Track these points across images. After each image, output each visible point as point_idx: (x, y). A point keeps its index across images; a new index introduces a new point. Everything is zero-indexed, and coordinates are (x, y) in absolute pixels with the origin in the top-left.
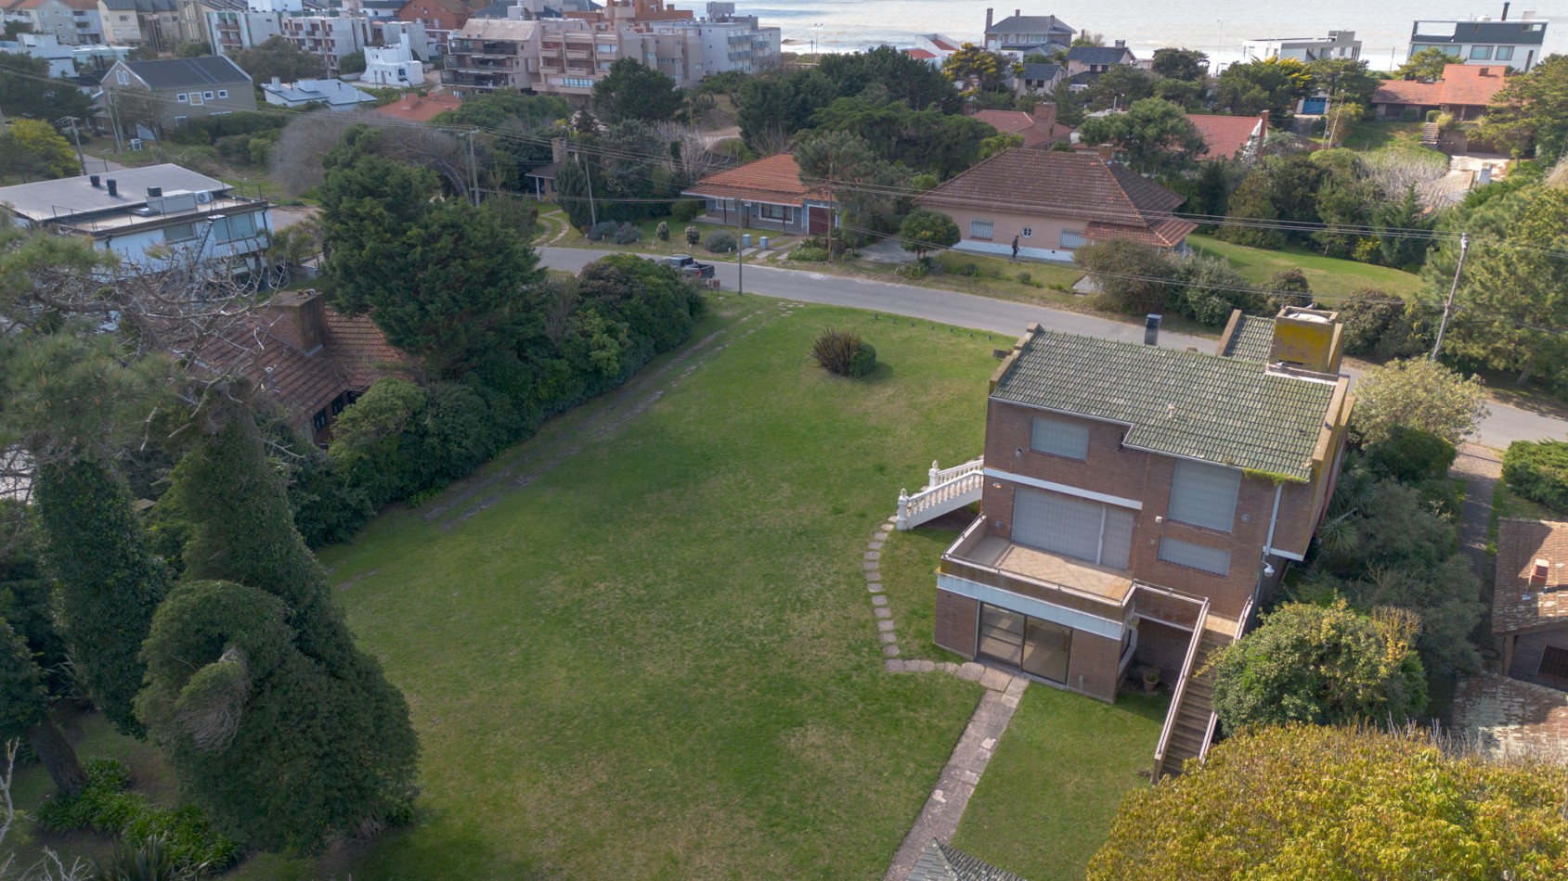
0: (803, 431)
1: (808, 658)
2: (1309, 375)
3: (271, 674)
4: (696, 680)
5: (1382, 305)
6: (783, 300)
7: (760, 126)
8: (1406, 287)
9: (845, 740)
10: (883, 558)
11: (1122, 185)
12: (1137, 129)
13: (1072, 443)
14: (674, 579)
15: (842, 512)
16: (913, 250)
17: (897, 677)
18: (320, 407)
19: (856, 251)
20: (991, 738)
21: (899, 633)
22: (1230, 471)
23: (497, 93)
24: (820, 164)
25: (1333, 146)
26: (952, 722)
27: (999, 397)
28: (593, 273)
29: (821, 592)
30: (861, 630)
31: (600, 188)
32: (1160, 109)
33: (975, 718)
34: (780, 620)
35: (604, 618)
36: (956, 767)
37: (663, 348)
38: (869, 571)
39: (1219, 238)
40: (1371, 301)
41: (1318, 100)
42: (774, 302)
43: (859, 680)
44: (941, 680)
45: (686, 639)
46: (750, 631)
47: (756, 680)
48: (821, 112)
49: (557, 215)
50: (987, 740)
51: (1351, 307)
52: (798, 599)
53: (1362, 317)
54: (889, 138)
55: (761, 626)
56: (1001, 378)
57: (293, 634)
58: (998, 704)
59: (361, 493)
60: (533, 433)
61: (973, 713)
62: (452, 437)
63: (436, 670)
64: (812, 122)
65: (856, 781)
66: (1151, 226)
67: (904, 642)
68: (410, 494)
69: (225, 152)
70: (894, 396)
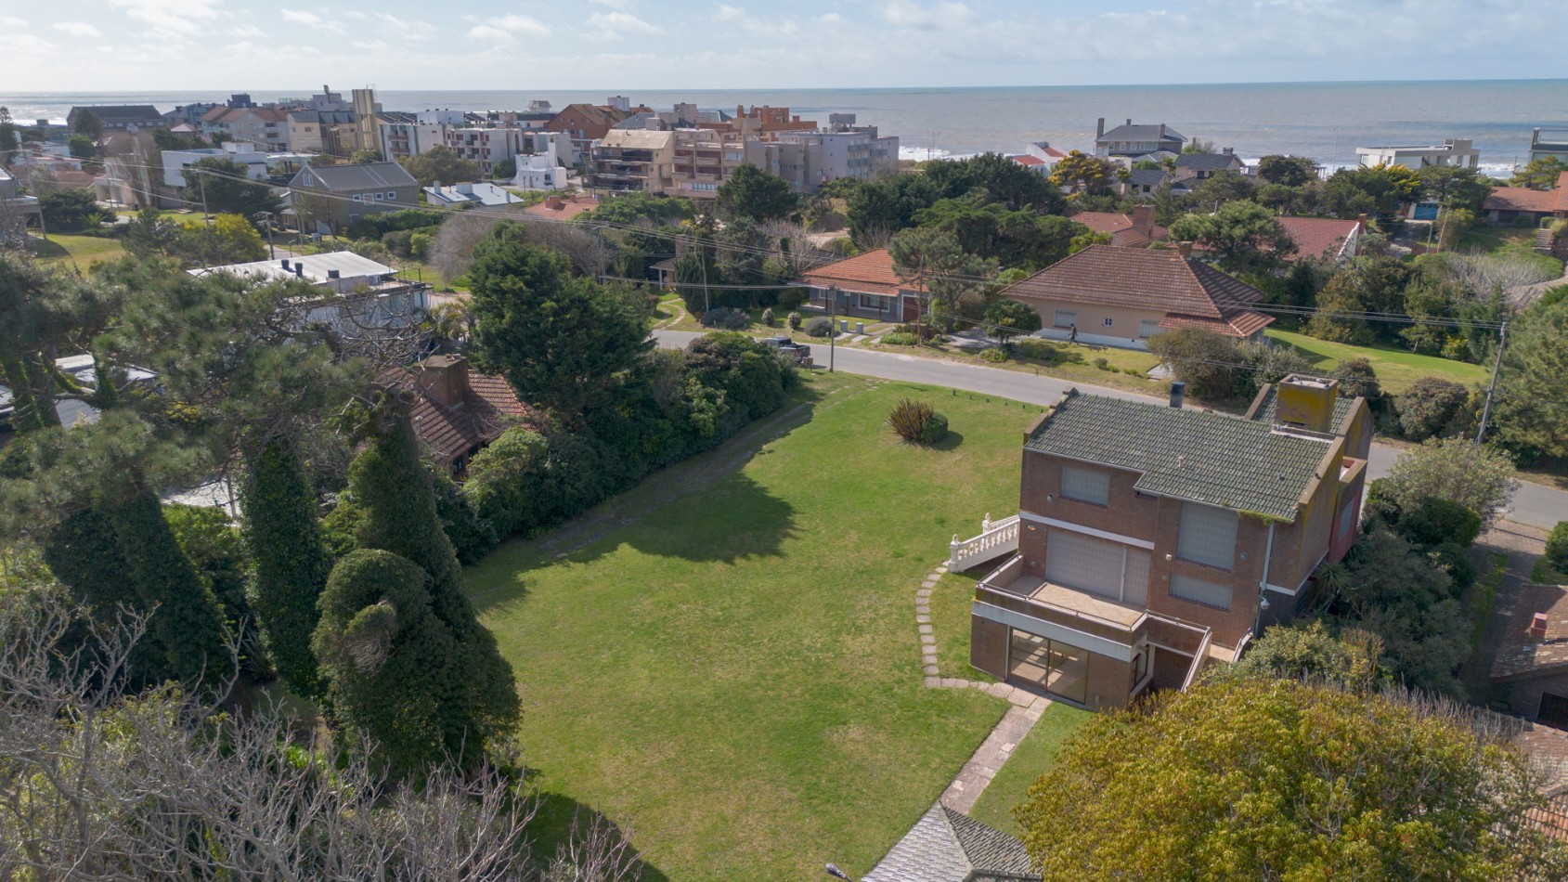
0: (875, 487)
1: (857, 671)
2: (1309, 435)
3: (412, 628)
4: (757, 685)
5: (1443, 395)
6: (870, 377)
7: (866, 225)
8: (1471, 377)
9: (881, 737)
10: (934, 595)
11: (1200, 280)
12: (1225, 230)
13: (1096, 489)
14: (747, 604)
15: (902, 556)
16: (995, 335)
17: (933, 691)
18: (458, 453)
19: (944, 337)
20: (1011, 743)
21: (940, 656)
22: (1225, 512)
23: (631, 196)
24: (912, 257)
25: (1442, 250)
26: (977, 729)
27: (1032, 447)
28: (698, 348)
29: (875, 619)
30: (906, 653)
31: (714, 276)
32: (1248, 211)
33: (999, 726)
34: (836, 641)
35: (684, 633)
36: (977, 764)
37: (755, 415)
38: (920, 605)
39: (1306, 334)
40: (1433, 390)
41: (1431, 205)
42: (863, 379)
43: (900, 692)
44: (973, 695)
45: (752, 652)
46: (809, 648)
47: (810, 687)
48: (922, 212)
49: (675, 303)
50: (1008, 745)
51: (1415, 395)
52: (854, 624)
53: (1425, 405)
54: (986, 235)
55: (819, 645)
56: (1034, 431)
57: (430, 598)
58: (1021, 717)
59: (488, 523)
60: (636, 483)
61: (998, 723)
62: (567, 480)
63: (540, 666)
64: (914, 221)
65: (886, 770)
66: (1227, 316)
67: (943, 663)
68: (530, 527)
69: (391, 245)
70: (961, 460)
